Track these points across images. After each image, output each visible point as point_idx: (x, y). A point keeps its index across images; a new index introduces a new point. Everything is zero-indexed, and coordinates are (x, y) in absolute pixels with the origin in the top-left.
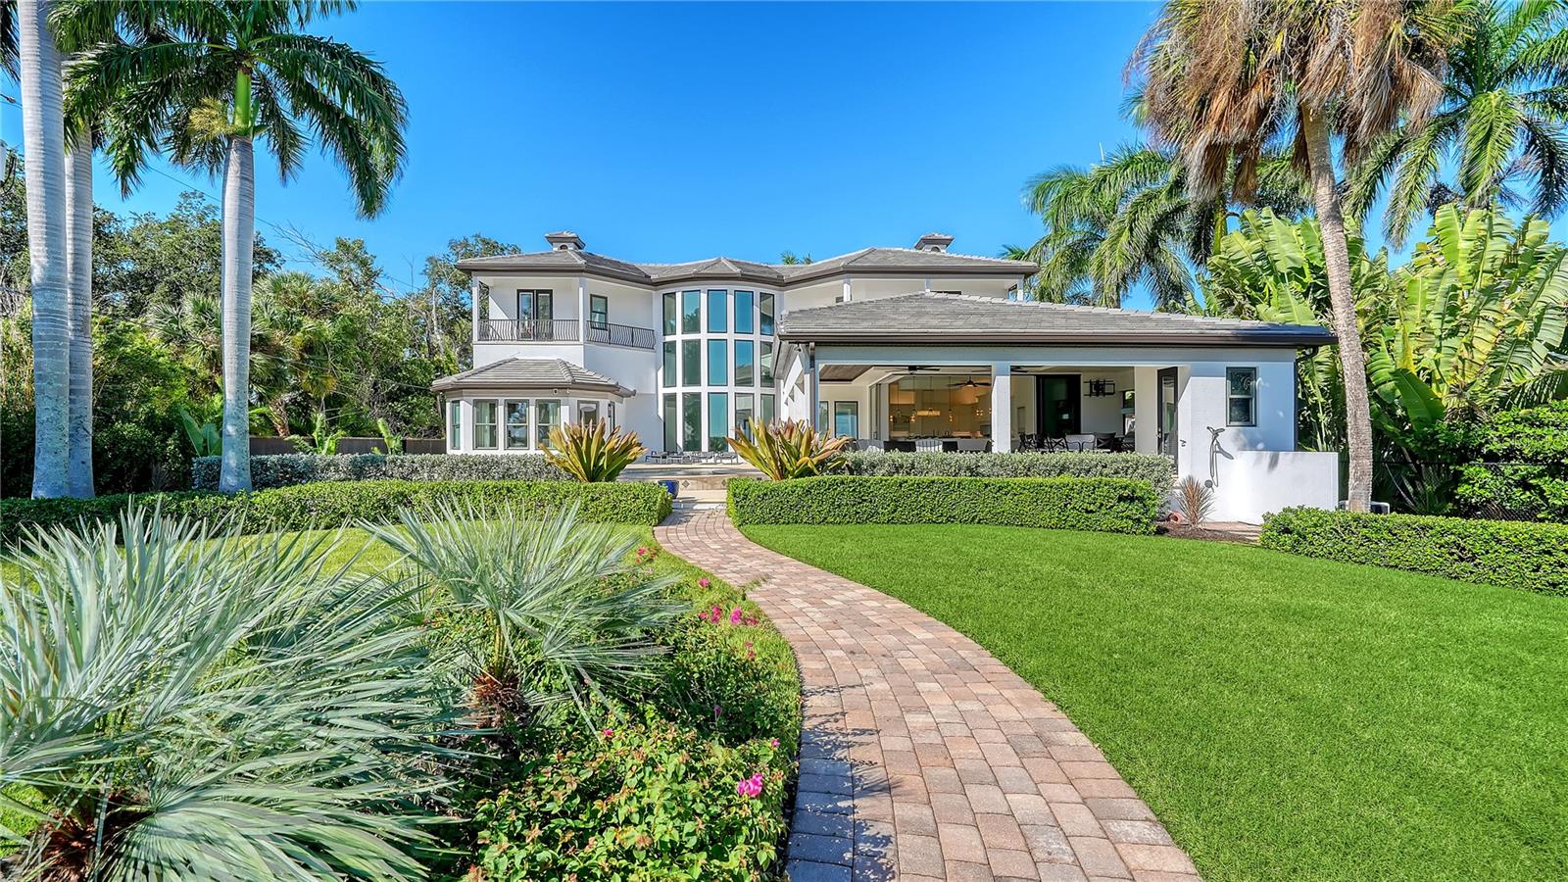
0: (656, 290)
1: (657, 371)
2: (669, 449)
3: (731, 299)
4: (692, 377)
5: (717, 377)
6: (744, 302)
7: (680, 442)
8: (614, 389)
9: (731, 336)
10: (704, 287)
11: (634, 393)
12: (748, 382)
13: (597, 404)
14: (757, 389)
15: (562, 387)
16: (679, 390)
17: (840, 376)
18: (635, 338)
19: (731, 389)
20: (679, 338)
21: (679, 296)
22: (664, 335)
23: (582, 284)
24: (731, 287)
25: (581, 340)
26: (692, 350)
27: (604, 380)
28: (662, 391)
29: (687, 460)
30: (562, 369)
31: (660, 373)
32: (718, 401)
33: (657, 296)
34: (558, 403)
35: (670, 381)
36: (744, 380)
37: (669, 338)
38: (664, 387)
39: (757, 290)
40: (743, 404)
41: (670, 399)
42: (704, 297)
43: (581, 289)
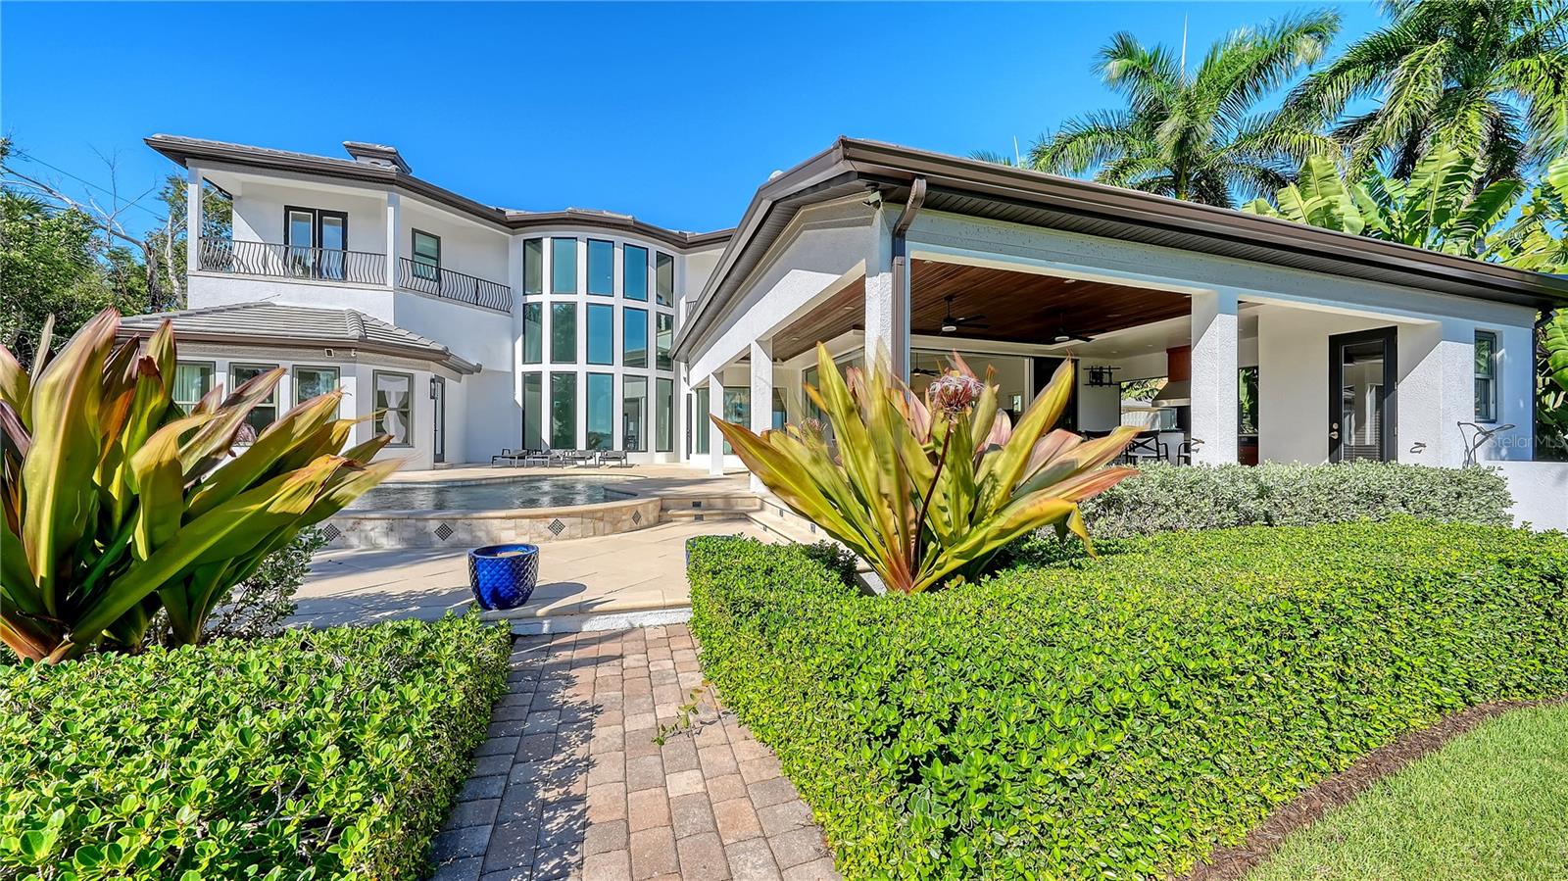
0: (513, 234)
1: (514, 342)
2: (529, 447)
3: (619, 253)
4: (564, 351)
5: (600, 352)
6: (636, 260)
7: (546, 436)
8: (441, 357)
9: (618, 301)
10: (583, 234)
11: (478, 369)
12: (642, 363)
13: (411, 378)
14: (651, 372)
15: (342, 346)
16: (546, 368)
17: (794, 349)
18: (478, 294)
19: (618, 369)
20: (546, 298)
21: (546, 243)
22: (524, 294)
23: (395, 203)
24: (620, 238)
25: (390, 283)
26: (565, 317)
27: (425, 343)
28: (521, 368)
29: (555, 462)
30: (355, 322)
31: (519, 344)
32: (600, 385)
33: (515, 242)
34: (337, 372)
35: (532, 355)
36: (636, 360)
37: (531, 299)
38: (524, 362)
39: (654, 247)
40: (636, 390)
41: (532, 381)
42: (582, 247)
43: (391, 210)
